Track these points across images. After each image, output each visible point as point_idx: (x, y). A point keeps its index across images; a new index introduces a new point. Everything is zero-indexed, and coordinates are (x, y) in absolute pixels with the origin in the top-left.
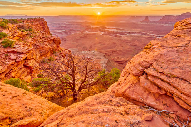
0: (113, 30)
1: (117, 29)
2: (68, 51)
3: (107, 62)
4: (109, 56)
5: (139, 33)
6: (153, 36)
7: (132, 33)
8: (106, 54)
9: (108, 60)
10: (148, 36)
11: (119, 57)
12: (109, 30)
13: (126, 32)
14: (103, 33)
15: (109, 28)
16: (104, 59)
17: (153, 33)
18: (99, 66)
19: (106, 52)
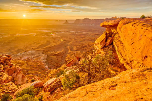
0: (44, 31)
1: (47, 30)
3: (46, 57)
4: (47, 52)
7: (60, 32)
8: (43, 51)
9: (46, 55)
11: (55, 51)
12: (41, 31)
13: (55, 32)
14: (35, 34)
16: (43, 55)
18: (41, 62)
19: (43, 50)
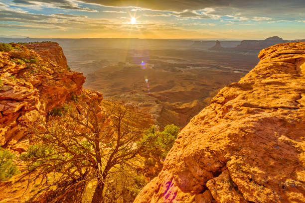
0: (169, 61)
1: (174, 59)
2: (97, 94)
3: (160, 110)
4: (165, 101)
5: (208, 66)
6: (229, 69)
7: (198, 66)
8: (158, 98)
9: (162, 107)
10: (221, 71)
11: (179, 102)
12: (163, 61)
13: (188, 65)
14: (153, 65)
15: (163, 58)
16: (157, 106)
17: (228, 66)
18: (149, 117)
19: (159, 95)
